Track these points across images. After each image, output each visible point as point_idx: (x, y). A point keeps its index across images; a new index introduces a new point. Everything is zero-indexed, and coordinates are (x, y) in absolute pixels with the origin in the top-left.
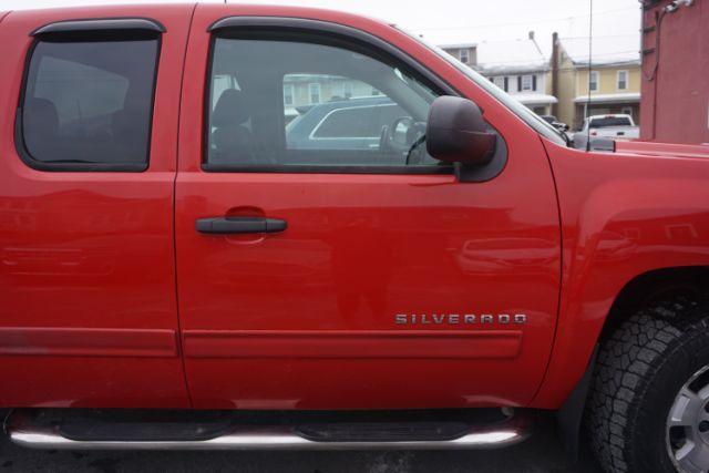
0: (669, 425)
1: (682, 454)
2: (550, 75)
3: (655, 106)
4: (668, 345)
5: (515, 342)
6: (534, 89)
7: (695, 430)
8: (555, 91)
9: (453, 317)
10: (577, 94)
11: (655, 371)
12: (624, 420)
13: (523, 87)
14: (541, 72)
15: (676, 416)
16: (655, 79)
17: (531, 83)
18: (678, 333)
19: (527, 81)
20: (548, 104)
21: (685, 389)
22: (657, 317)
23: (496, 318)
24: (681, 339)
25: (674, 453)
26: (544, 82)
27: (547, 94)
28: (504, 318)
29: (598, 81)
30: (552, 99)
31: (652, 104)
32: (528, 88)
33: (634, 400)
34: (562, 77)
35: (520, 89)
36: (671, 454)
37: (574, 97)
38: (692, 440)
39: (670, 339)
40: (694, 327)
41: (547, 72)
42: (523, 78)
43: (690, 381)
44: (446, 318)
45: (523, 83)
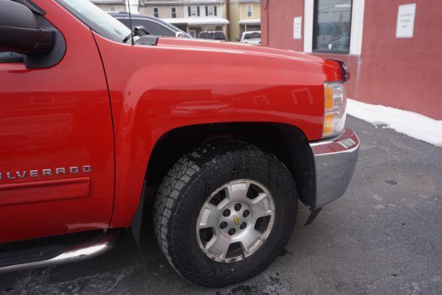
0: (198, 229)
1: (209, 245)
2: (225, 6)
3: (268, 25)
4: (191, 177)
5: (86, 186)
6: (216, 14)
7: (217, 229)
8: (228, 16)
9: (33, 172)
10: (241, 18)
11: (184, 196)
12: (166, 229)
13: (209, 13)
14: (219, 4)
15: (203, 223)
16: (267, 8)
17: (214, 10)
18: (198, 169)
19: (211, 9)
20: (224, 24)
21: (206, 204)
22: (191, 159)
23: (67, 170)
24: (199, 173)
25: (205, 245)
26: (222, 10)
27: (224, 18)
28: (74, 170)
29: (252, 11)
30: (226, 21)
31: (266, 24)
32: (211, 14)
33: (171, 216)
34: (232, 7)
35: (207, 15)
36: (201, 246)
37: (239, 20)
38: (216, 235)
39: (193, 173)
40: (208, 164)
41: (223, 4)
42: (209, 8)
43: (210, 198)
44: (28, 173)
45: (209, 10)
